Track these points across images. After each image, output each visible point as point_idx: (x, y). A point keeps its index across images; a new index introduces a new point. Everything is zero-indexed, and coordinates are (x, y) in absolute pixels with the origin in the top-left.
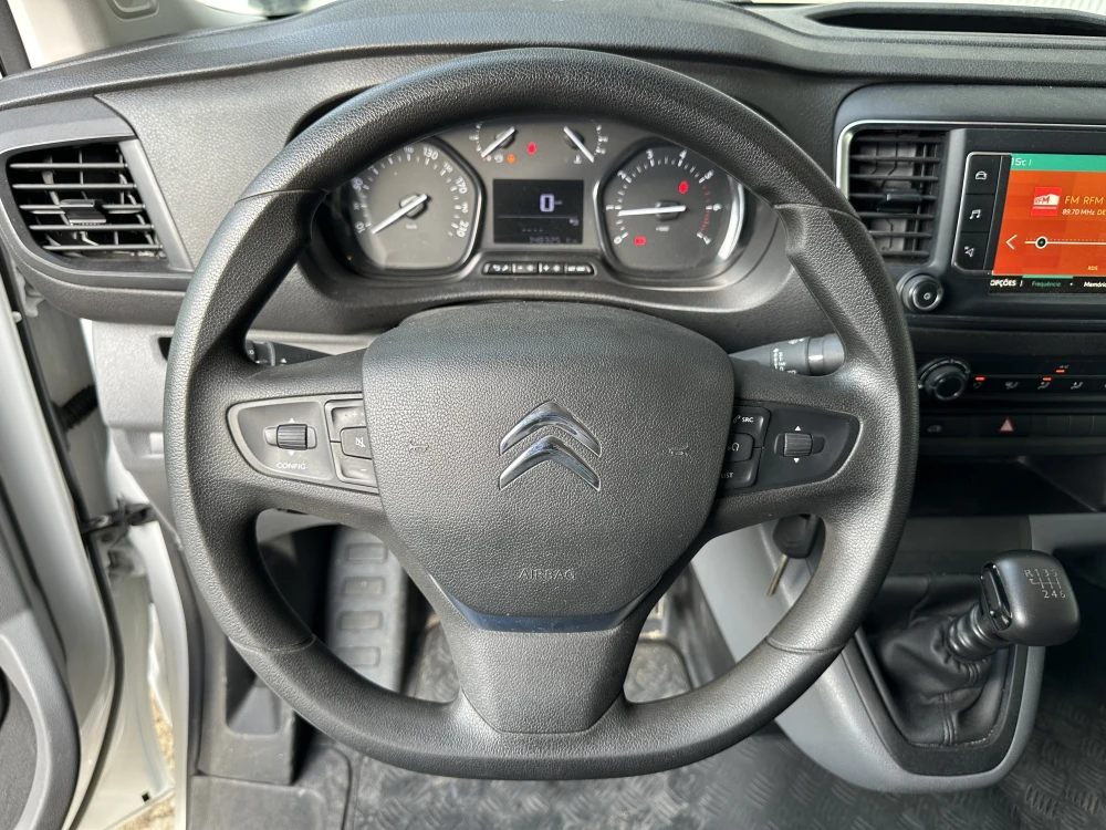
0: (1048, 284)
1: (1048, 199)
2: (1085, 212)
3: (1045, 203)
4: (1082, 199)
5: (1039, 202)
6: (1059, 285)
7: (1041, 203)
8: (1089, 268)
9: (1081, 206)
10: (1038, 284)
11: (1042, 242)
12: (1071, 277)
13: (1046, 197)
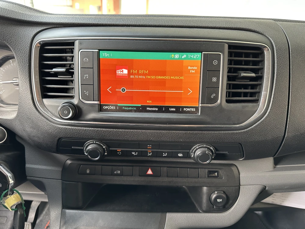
0: (130, 108)
1: (123, 71)
2: (141, 77)
3: (122, 73)
4: (138, 71)
5: (119, 72)
6: (135, 109)
7: (120, 73)
8: (148, 102)
9: (138, 74)
10: (126, 108)
11: (124, 90)
12: (140, 105)
13: (122, 70)
